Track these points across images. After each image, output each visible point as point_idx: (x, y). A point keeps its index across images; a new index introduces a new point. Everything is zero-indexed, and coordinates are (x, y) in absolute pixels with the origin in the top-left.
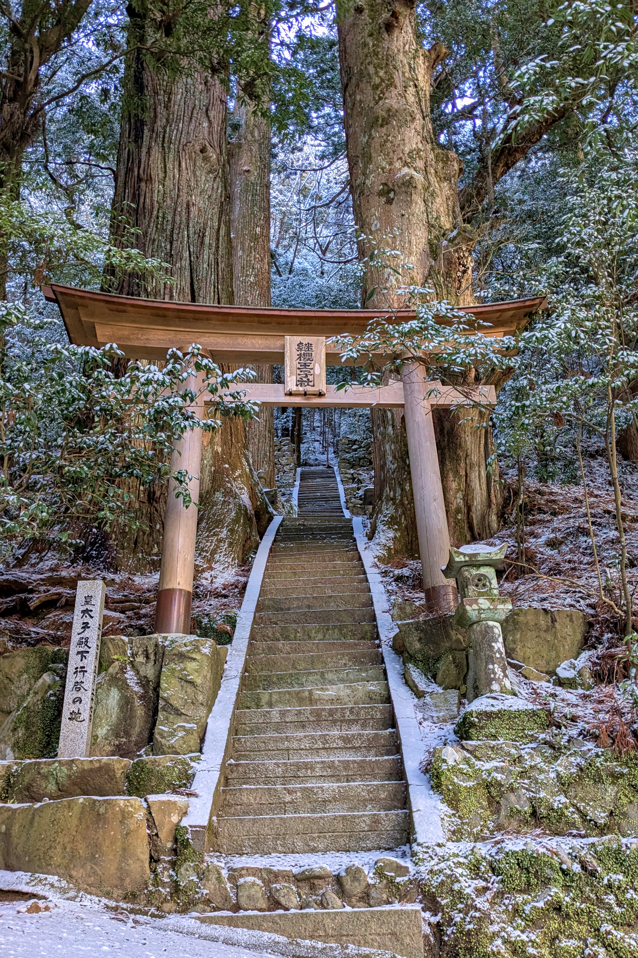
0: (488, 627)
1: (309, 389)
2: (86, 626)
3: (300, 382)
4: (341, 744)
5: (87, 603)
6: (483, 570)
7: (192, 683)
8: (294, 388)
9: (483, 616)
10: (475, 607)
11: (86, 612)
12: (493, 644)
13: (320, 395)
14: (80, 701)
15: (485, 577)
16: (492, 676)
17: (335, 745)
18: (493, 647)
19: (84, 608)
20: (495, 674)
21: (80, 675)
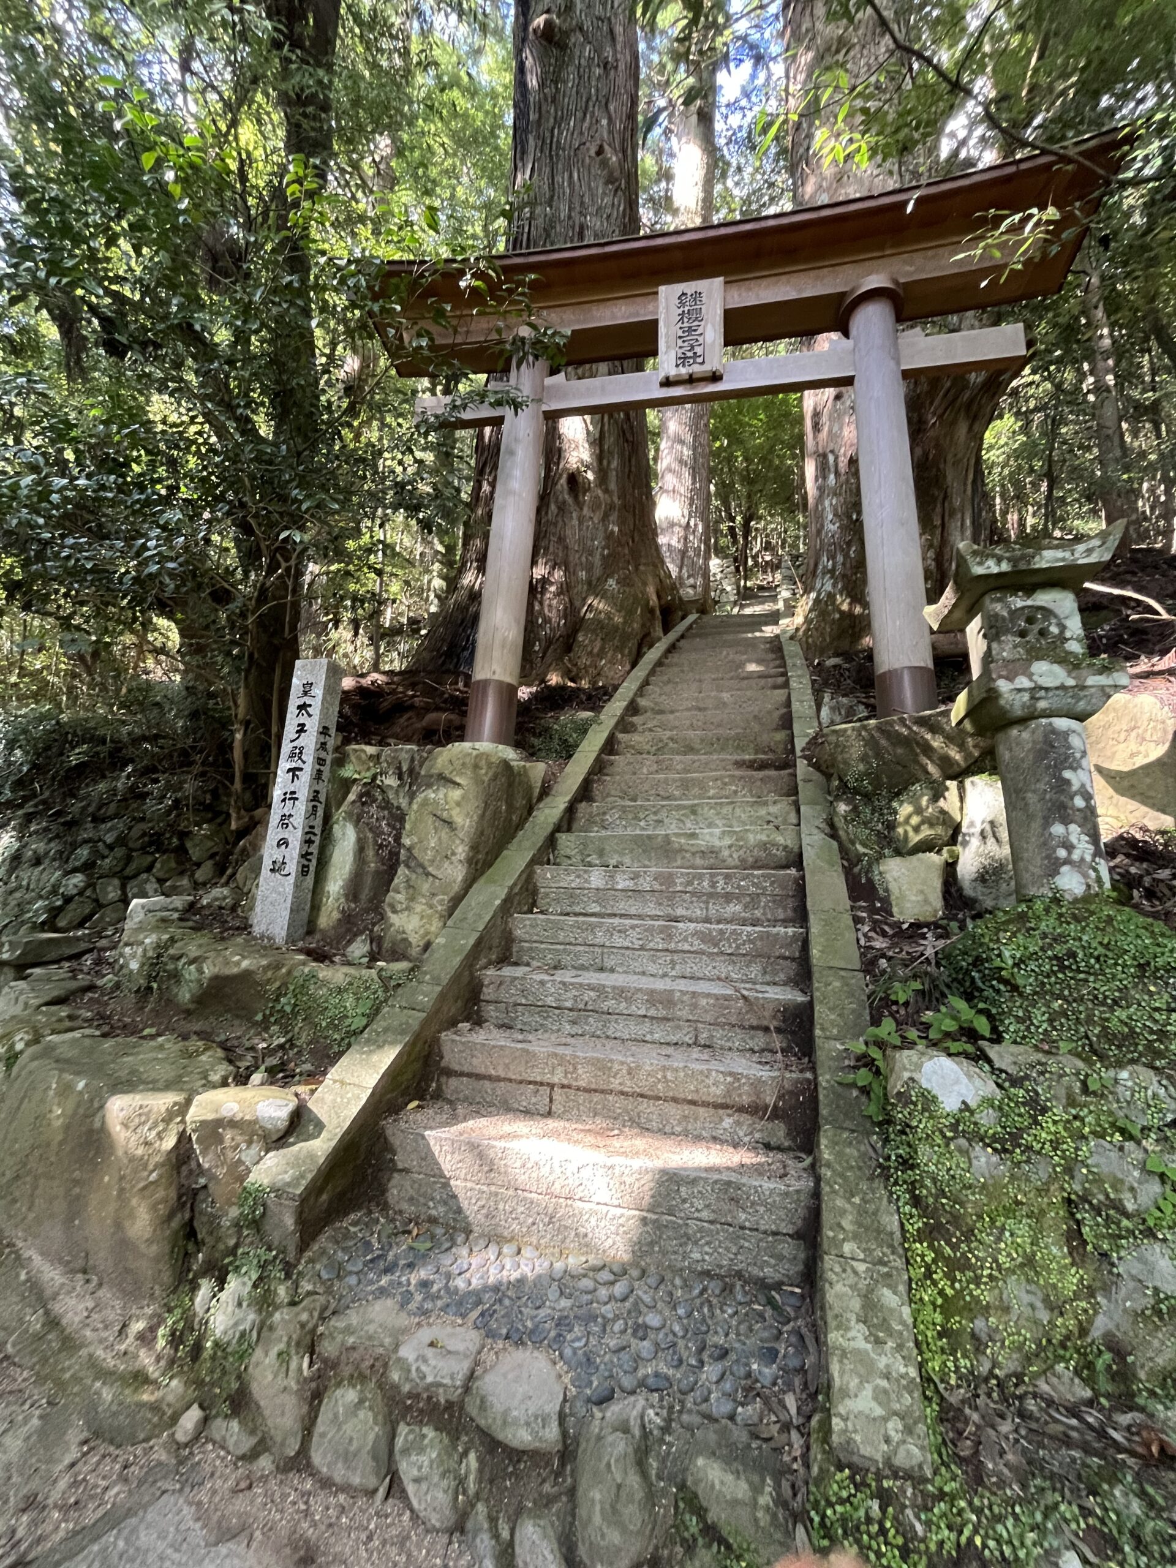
0: (1054, 731)
1: (697, 369)
2: (301, 728)
3: (683, 360)
4: (698, 945)
5: (305, 693)
6: (1043, 598)
7: (449, 823)
8: (673, 372)
9: (1042, 705)
10: (1023, 682)
11: (303, 707)
12: (1067, 774)
13: (715, 377)
14: (287, 844)
15: (1047, 612)
16: (1062, 853)
17: (687, 947)
18: (1068, 782)
19: (300, 702)
20: (1069, 847)
21: (289, 803)
